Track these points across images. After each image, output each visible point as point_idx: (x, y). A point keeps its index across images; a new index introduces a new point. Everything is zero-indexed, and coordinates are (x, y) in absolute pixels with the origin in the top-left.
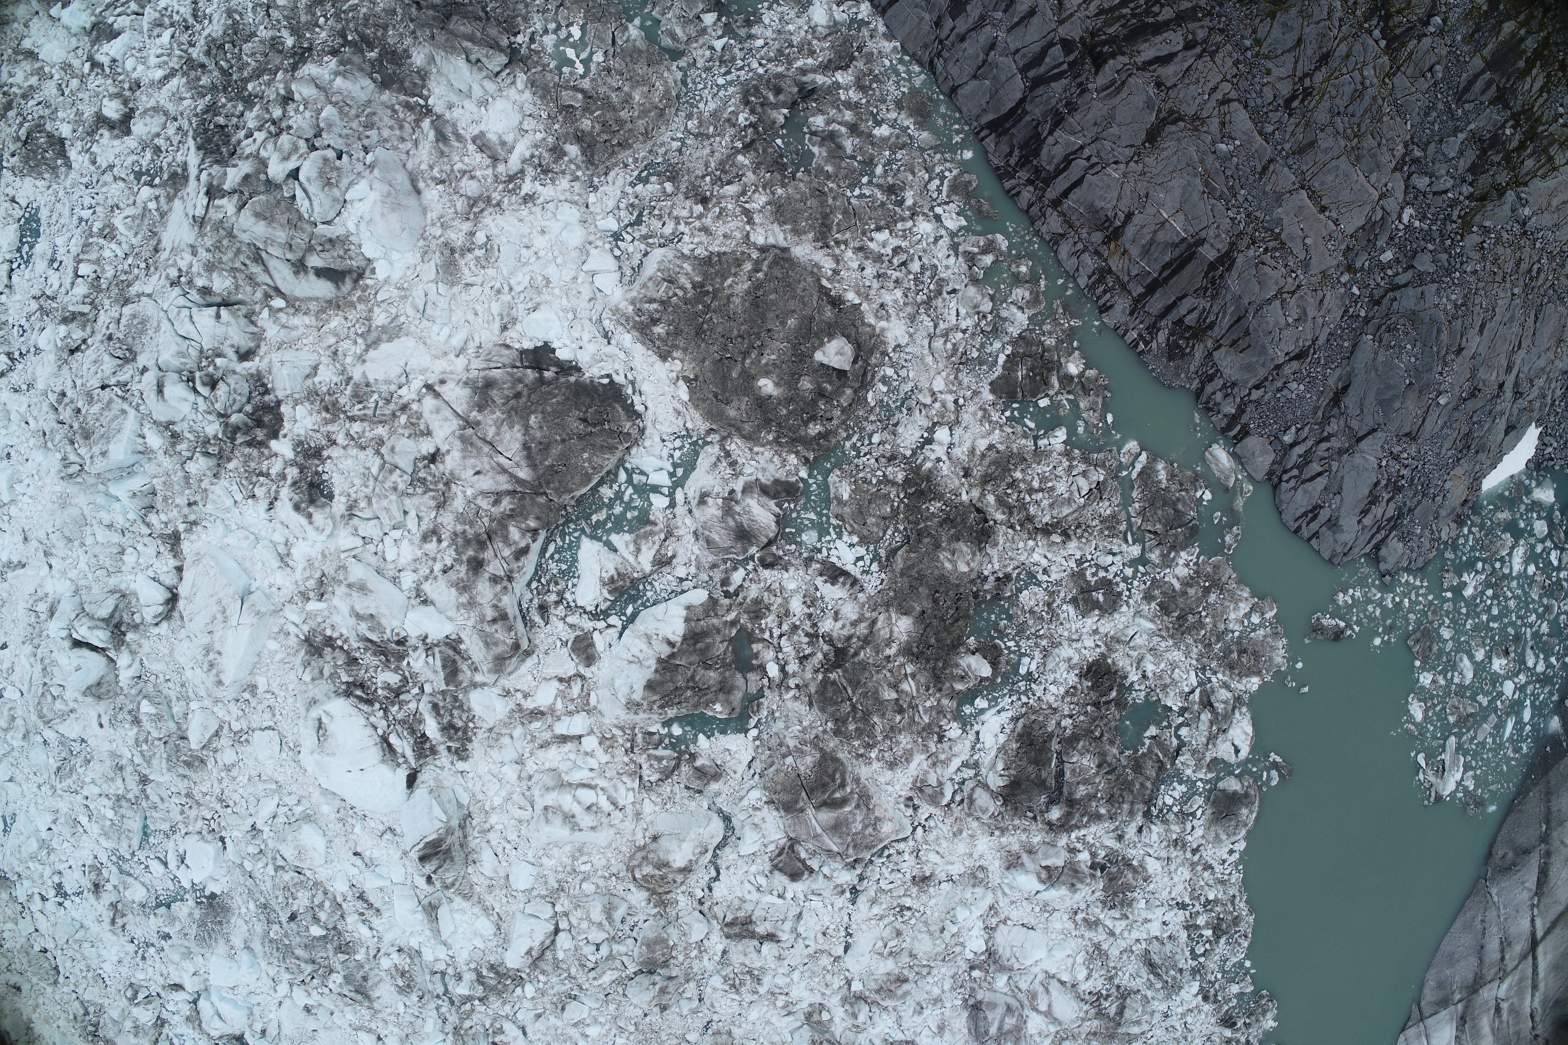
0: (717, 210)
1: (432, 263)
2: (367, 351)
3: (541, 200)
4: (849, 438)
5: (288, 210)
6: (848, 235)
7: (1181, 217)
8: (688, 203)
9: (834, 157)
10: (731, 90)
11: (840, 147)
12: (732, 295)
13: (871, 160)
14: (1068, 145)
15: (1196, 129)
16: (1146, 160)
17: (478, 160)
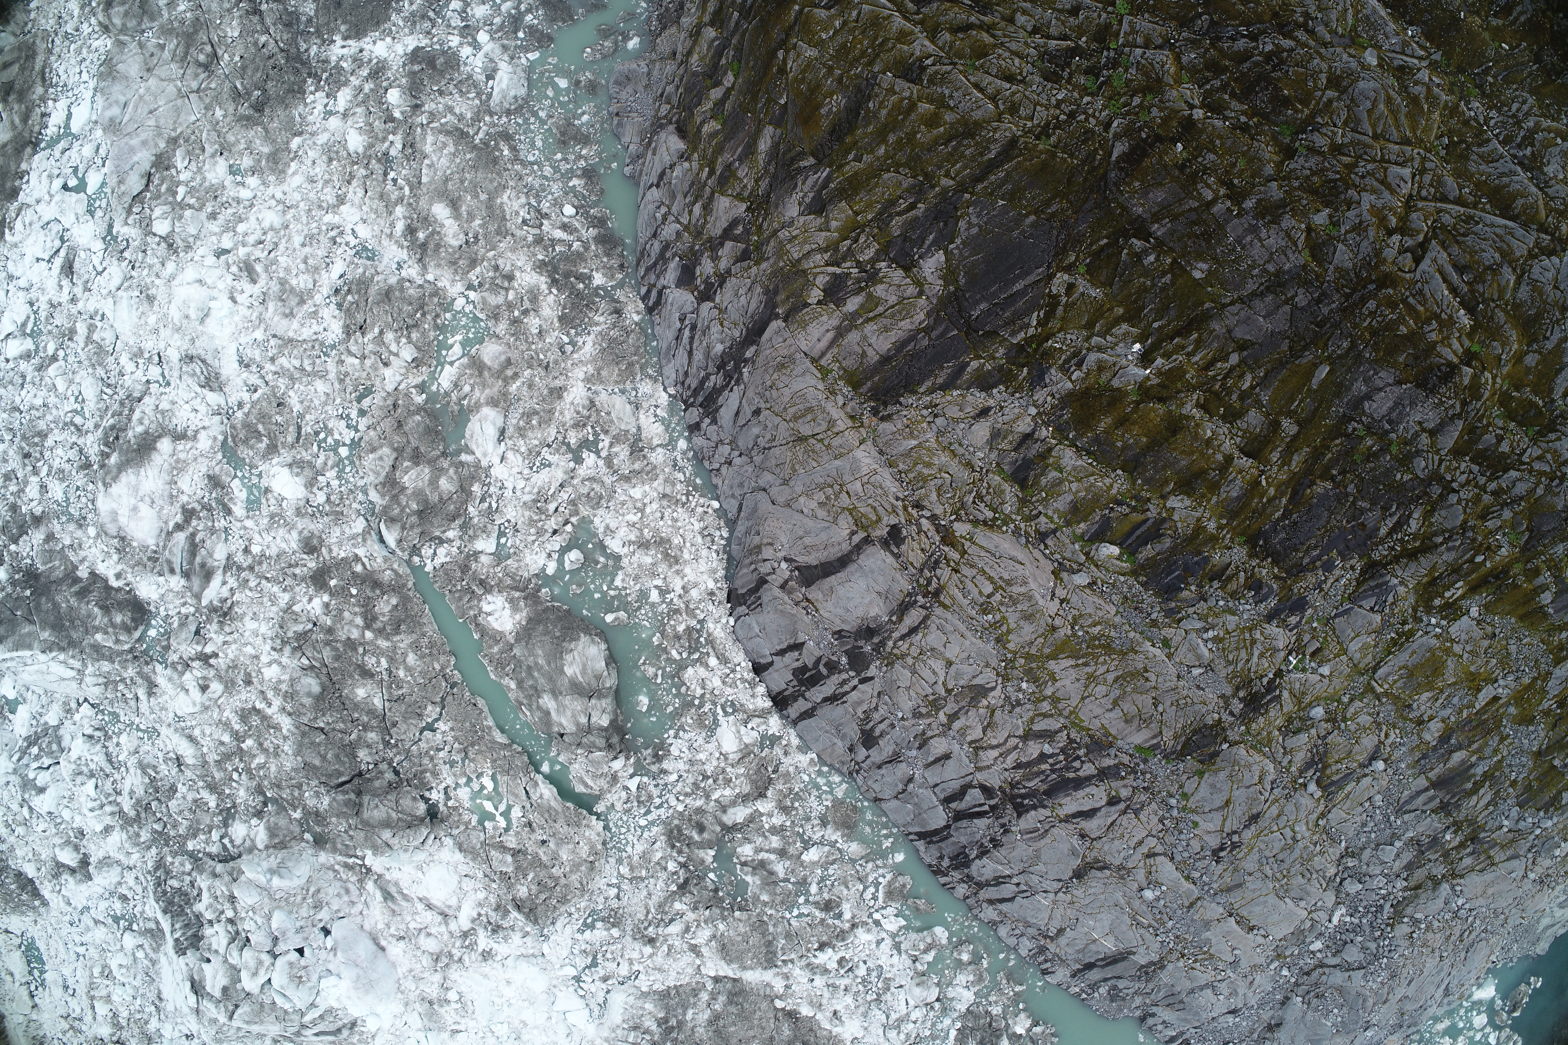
0: (665, 948)
1: (415, 1014)
3: (500, 957)
5: (273, 1011)
6: (793, 956)
7: (1111, 939)
8: (637, 945)
9: (768, 884)
10: (655, 829)
11: (772, 873)
12: (695, 1026)
13: (805, 879)
14: (995, 871)
15: (1122, 878)
16: (1075, 892)
17: (430, 917)
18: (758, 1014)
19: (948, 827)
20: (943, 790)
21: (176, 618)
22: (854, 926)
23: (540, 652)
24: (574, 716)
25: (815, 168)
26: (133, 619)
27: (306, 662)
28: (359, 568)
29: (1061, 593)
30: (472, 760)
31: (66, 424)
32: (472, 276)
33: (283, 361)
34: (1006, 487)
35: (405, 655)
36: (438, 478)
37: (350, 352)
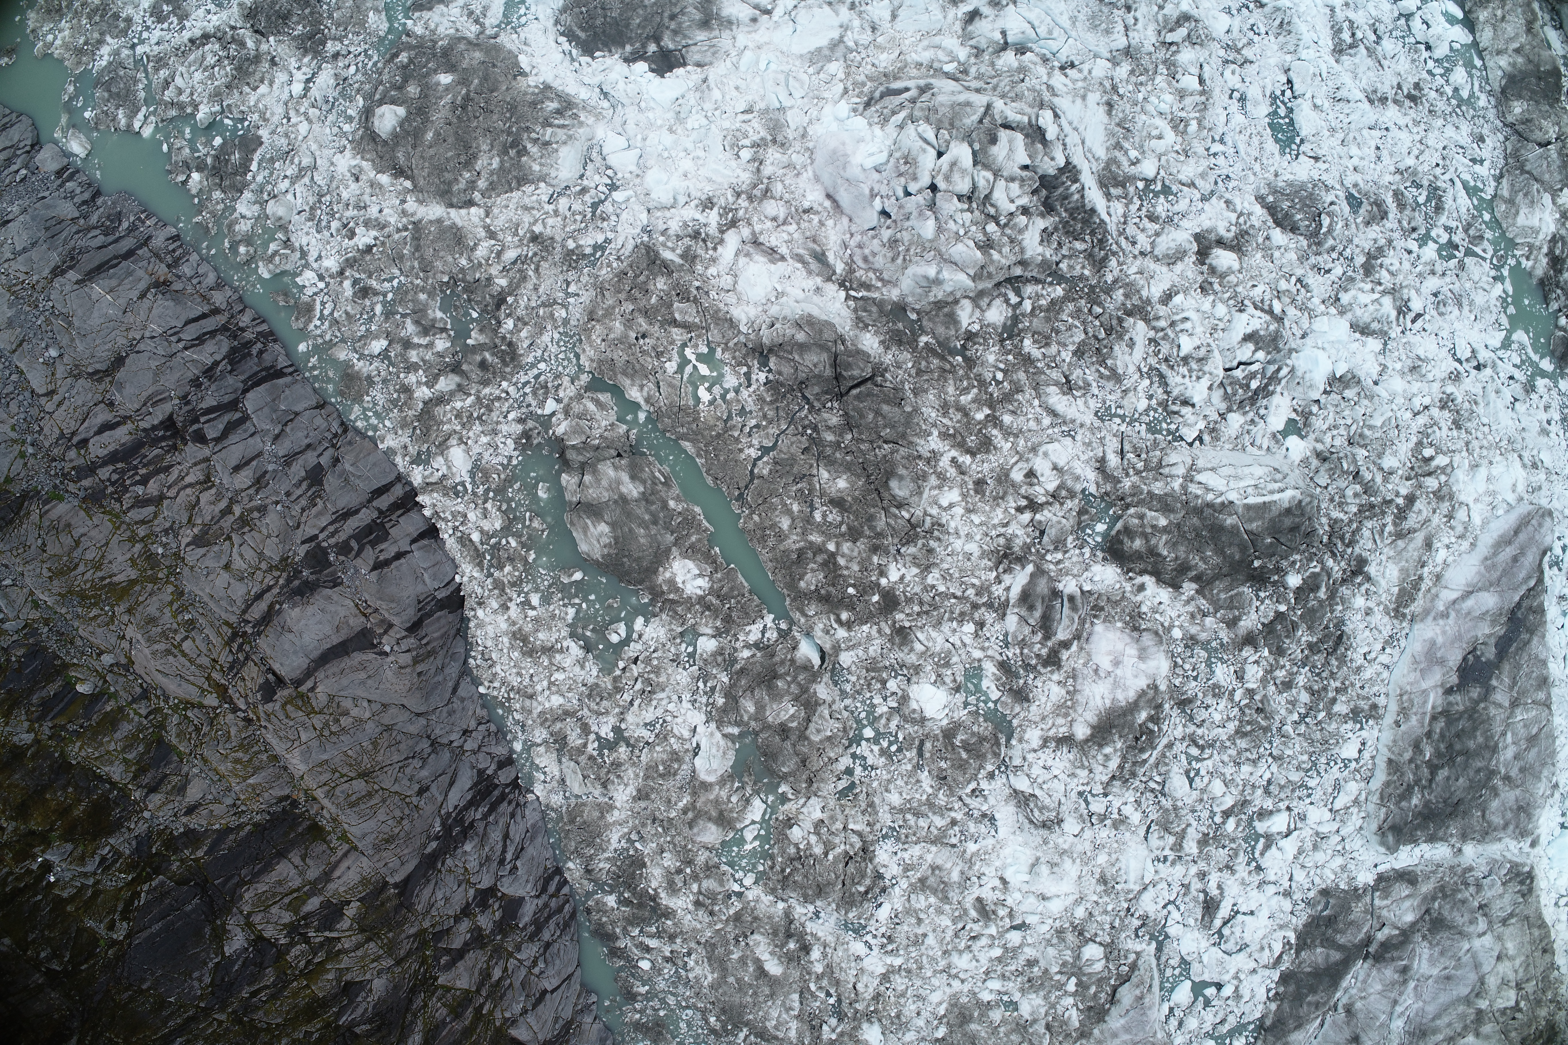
0: (521, 232)
1: (793, 127)
2: (842, 37)
3: (693, 204)
4: (375, 64)
5: (940, 121)
6: (396, 236)
7: (94, 297)
8: (548, 232)
9: (421, 310)
10: (530, 359)
11: (417, 323)
12: (490, 151)
13: (387, 319)
14: (201, 352)
15: (76, 366)
16: (125, 342)
17: (773, 239)
18: (425, 174)
19: (245, 391)
20: (245, 431)
21: (1070, 546)
22: (341, 273)
23: (642, 541)
24: (598, 481)
25: (353, 1024)
26: (1121, 542)
27: (904, 513)
28: (844, 616)
29: (125, 644)
30: (719, 419)
31: (1211, 746)
32: (738, 906)
33: (939, 822)
34: (174, 741)
35: (793, 527)
36: (757, 713)
37: (860, 834)
